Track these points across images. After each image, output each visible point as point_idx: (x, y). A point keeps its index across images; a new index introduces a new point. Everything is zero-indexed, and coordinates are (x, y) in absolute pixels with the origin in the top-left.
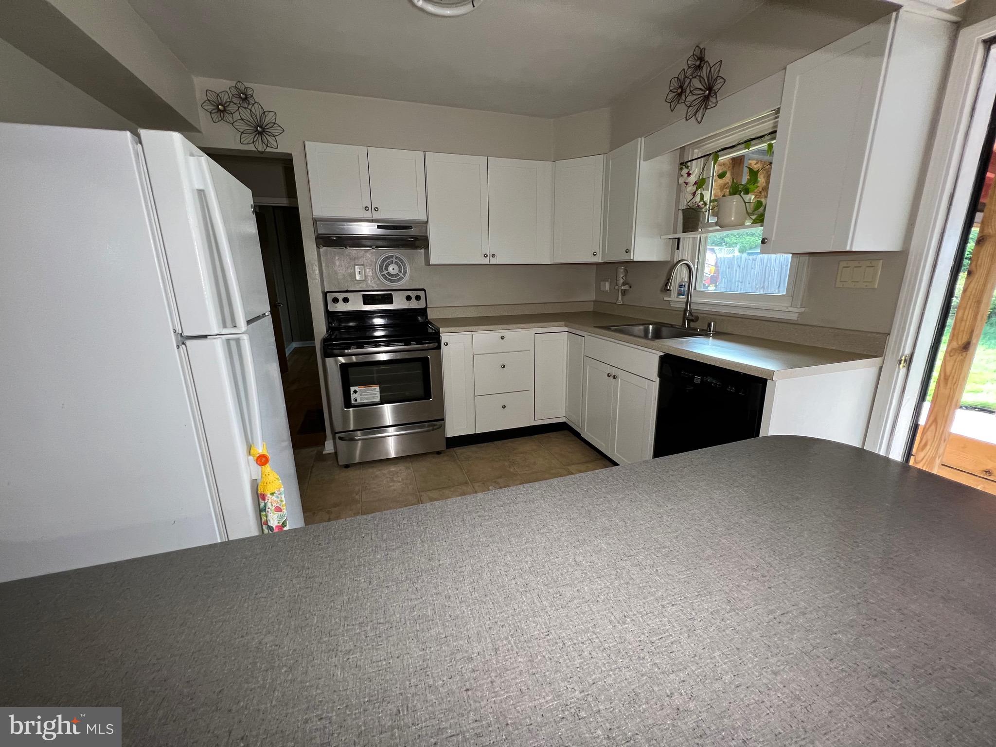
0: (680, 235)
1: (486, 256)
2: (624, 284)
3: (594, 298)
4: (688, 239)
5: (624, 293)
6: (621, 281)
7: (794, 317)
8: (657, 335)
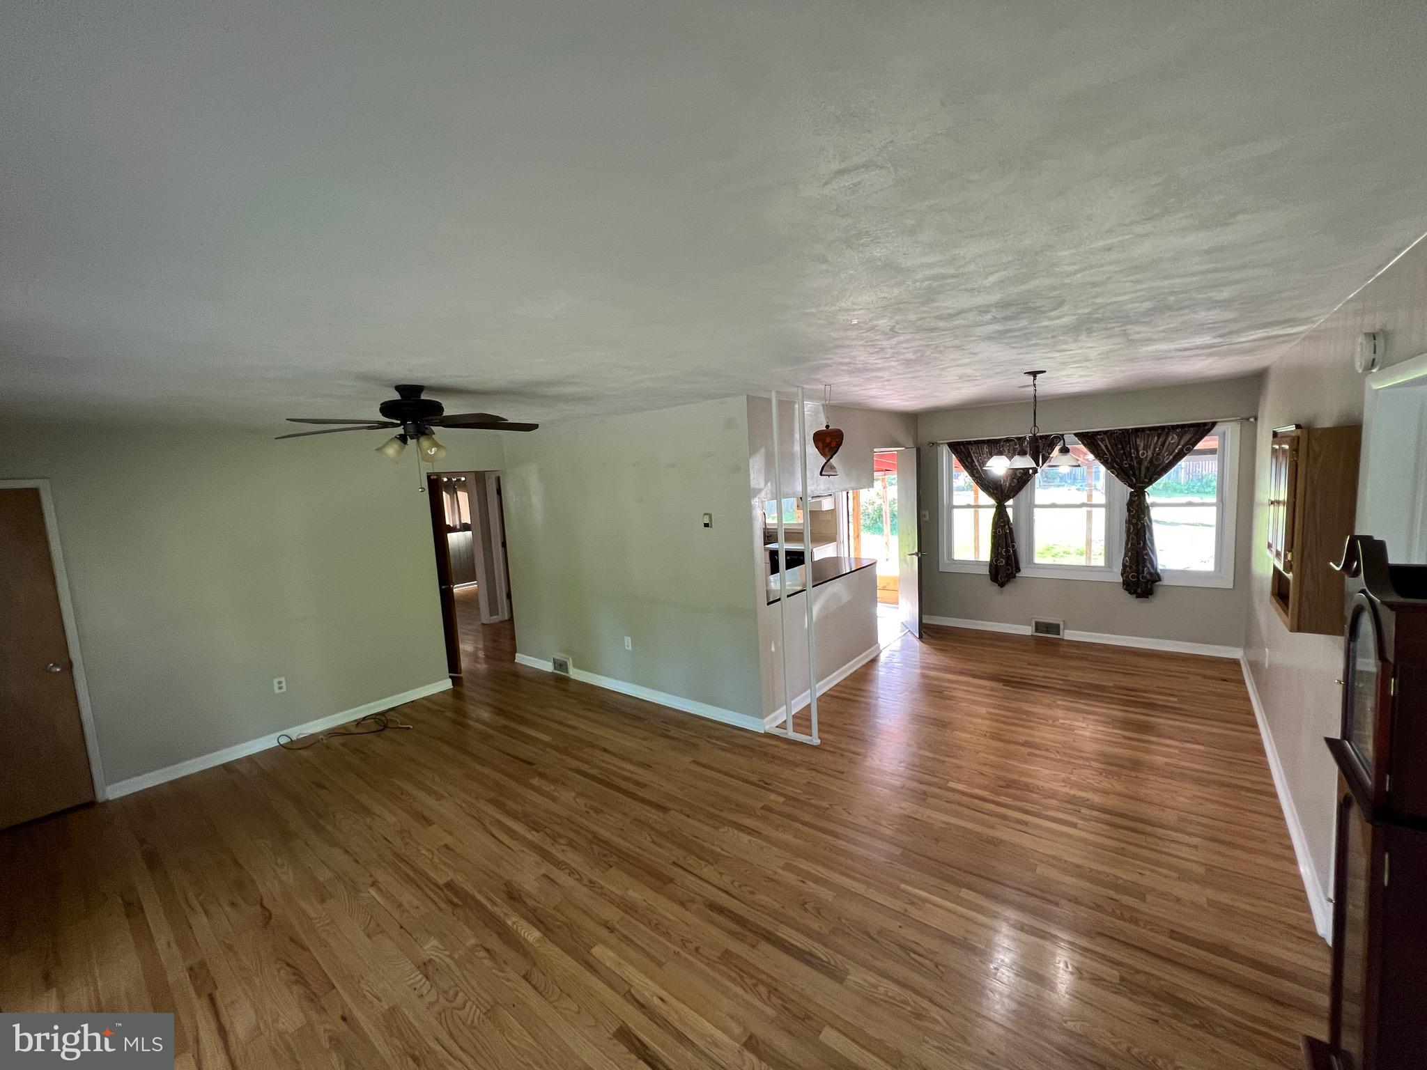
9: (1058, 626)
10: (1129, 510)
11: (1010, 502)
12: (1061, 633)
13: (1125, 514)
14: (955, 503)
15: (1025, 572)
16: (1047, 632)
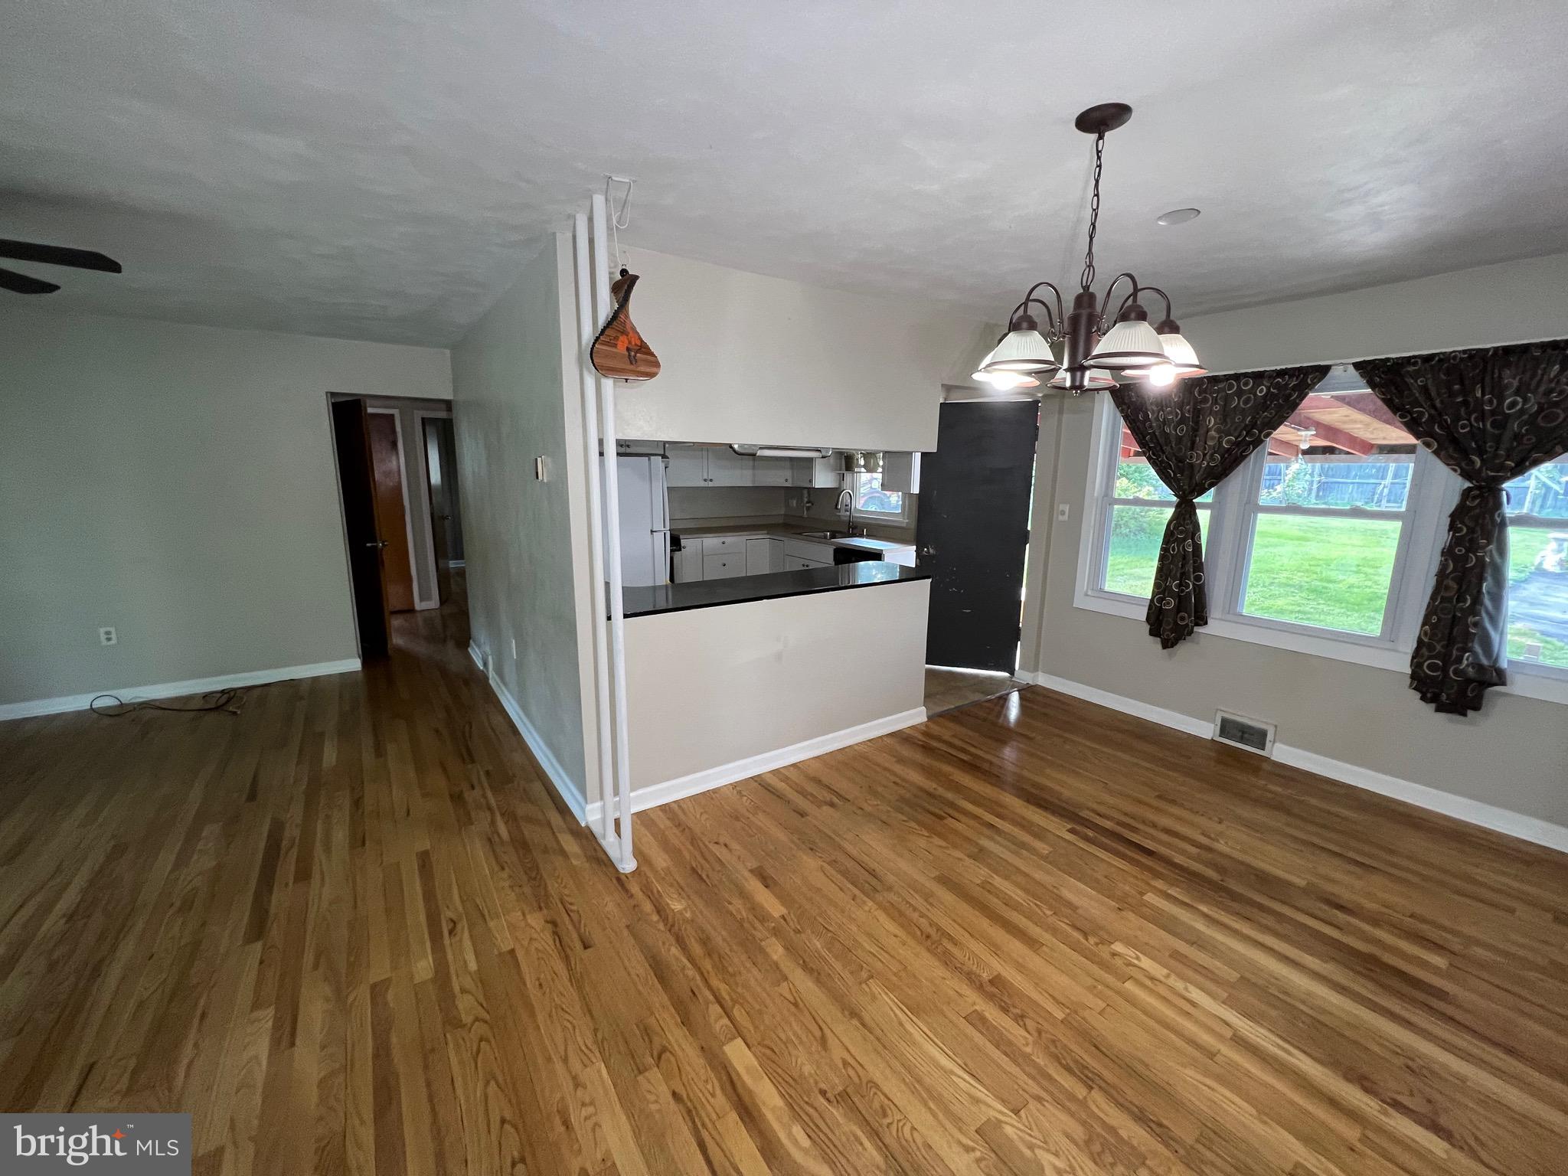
0: (845, 473)
1: (705, 480)
2: (807, 502)
3: (783, 513)
4: (848, 476)
5: (808, 509)
6: (806, 500)
7: (904, 525)
8: (833, 536)
9: (1263, 734)
10: (1452, 527)
11: (1207, 497)
12: (1268, 745)
13: (1443, 537)
14: (1117, 494)
15: (1216, 627)
16: (1241, 740)
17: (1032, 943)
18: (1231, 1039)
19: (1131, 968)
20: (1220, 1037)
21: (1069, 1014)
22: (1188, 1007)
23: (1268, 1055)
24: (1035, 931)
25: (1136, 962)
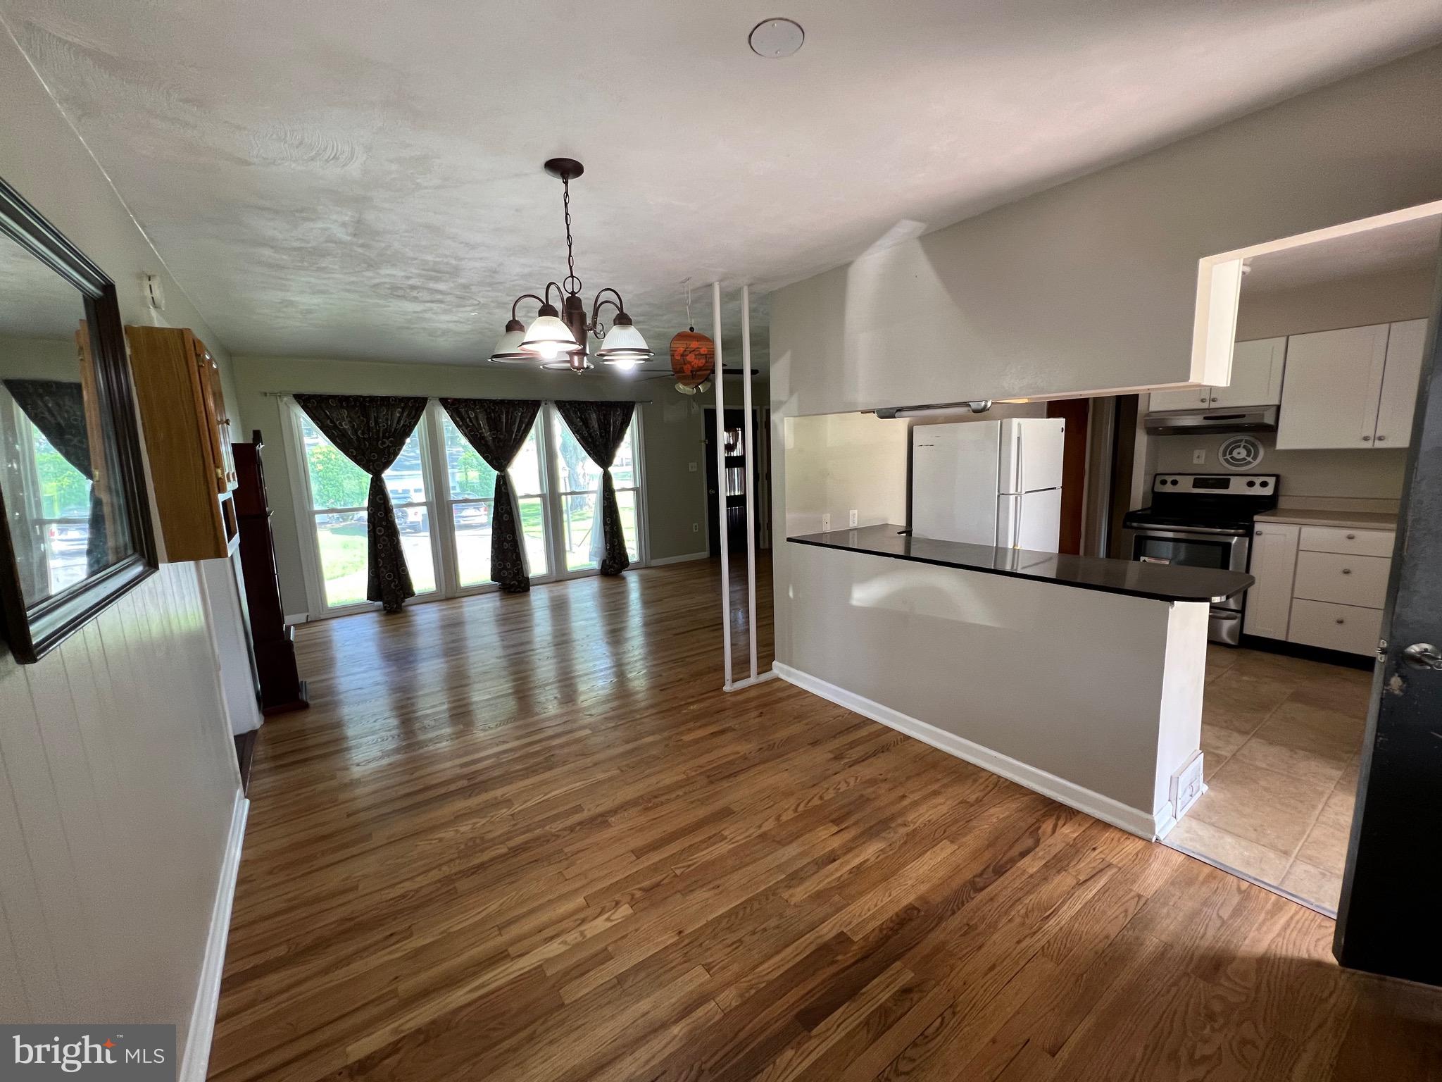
17: (639, 853)
18: (506, 950)
19: (600, 910)
20: (513, 942)
21: (566, 854)
22: (547, 933)
23: (482, 970)
24: (655, 857)
25: (606, 916)
